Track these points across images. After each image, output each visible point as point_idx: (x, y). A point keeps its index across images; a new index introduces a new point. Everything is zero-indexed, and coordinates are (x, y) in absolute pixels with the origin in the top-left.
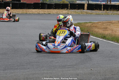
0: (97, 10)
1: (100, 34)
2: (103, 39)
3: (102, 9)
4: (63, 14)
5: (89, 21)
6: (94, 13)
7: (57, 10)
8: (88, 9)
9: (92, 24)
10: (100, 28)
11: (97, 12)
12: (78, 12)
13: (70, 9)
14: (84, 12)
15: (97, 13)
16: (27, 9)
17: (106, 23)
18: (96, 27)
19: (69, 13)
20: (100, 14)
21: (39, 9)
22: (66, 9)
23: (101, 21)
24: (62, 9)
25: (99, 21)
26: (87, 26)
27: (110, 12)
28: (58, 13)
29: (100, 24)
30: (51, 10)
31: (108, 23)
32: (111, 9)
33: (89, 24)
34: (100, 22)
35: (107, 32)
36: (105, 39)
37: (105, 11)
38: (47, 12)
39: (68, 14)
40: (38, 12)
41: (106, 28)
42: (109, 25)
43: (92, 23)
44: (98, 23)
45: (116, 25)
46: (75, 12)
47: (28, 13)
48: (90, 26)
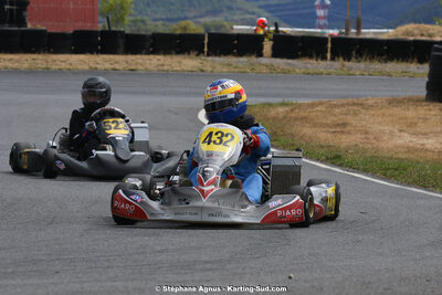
0: (311, 57)
1: (322, 147)
2: (333, 164)
3: (329, 55)
4: (183, 71)
5: (280, 100)
6: (298, 71)
7: (161, 57)
8: (276, 53)
9: (292, 110)
10: (322, 125)
11: (309, 66)
12: (240, 65)
13: (208, 55)
14: (260, 64)
15: (311, 71)
16: (50, 52)
17: (342, 105)
18: (305, 119)
19: (205, 68)
20: (321, 73)
21: (92, 53)
22: (193, 54)
23: (323, 100)
24: (178, 53)
25: (316, 100)
26: (274, 118)
27: (357, 66)
28: (165, 68)
29: (319, 108)
30: (138, 56)
31: (348, 104)
32: (361, 55)
33: (281, 109)
34: (321, 104)
35: (345, 141)
36: (340, 166)
37: (339, 63)
38: (125, 65)
39: (203, 71)
40: (91, 65)
41: (344, 125)
42: (355, 114)
43: (292, 104)
44: (313, 105)
45: (379, 112)
46: (229, 65)
47: (54, 67)
48: (284, 118)
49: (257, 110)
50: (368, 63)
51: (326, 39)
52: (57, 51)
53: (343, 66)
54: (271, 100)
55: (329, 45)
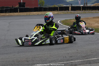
0: (78, 10)
3: (81, 10)
5: (73, 18)
8: (72, 10)
12: (65, 12)
13: (59, 11)
14: (69, 12)
15: (78, 13)
17: (85, 19)
19: (59, 13)
20: (80, 13)
21: (38, 11)
22: (56, 11)
24: (53, 11)
26: (72, 22)
27: (87, 11)
30: (46, 12)
32: (87, 9)
33: (73, 20)
37: (83, 11)
38: (44, 13)
42: (87, 20)
45: (91, 20)
46: (63, 12)
47: (31, 14)
49: (69, 20)
50: (89, 11)
51: (81, 7)
52: (31, 11)
53: (84, 12)
54: (71, 18)
55: (81, 8)
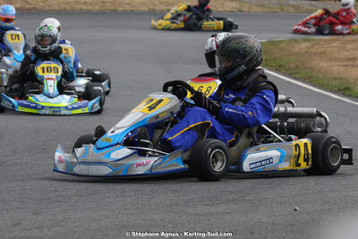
1: (335, 79)
9: (313, 46)
10: (336, 59)
12: (271, 6)
18: (322, 54)
26: (297, 53)
29: (335, 44)
35: (355, 73)
39: (241, 11)
40: (151, 7)
41: (355, 59)
43: (313, 40)
46: (262, 6)
48: (307, 52)
